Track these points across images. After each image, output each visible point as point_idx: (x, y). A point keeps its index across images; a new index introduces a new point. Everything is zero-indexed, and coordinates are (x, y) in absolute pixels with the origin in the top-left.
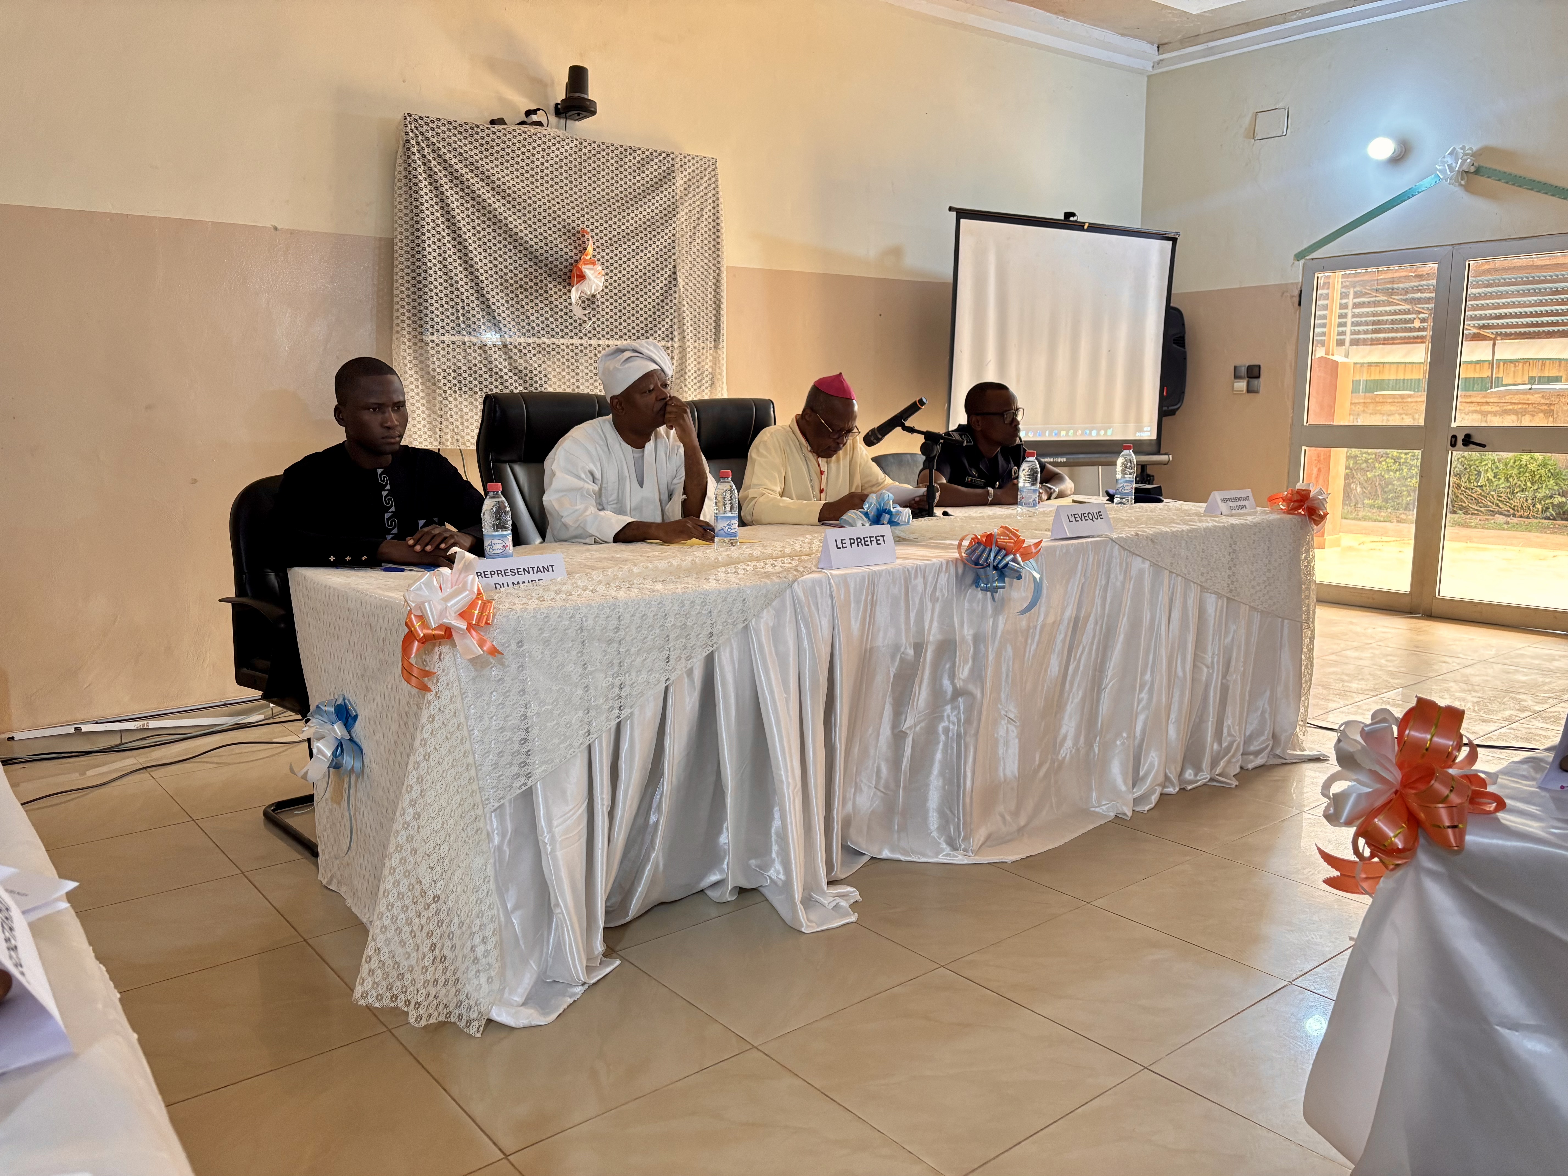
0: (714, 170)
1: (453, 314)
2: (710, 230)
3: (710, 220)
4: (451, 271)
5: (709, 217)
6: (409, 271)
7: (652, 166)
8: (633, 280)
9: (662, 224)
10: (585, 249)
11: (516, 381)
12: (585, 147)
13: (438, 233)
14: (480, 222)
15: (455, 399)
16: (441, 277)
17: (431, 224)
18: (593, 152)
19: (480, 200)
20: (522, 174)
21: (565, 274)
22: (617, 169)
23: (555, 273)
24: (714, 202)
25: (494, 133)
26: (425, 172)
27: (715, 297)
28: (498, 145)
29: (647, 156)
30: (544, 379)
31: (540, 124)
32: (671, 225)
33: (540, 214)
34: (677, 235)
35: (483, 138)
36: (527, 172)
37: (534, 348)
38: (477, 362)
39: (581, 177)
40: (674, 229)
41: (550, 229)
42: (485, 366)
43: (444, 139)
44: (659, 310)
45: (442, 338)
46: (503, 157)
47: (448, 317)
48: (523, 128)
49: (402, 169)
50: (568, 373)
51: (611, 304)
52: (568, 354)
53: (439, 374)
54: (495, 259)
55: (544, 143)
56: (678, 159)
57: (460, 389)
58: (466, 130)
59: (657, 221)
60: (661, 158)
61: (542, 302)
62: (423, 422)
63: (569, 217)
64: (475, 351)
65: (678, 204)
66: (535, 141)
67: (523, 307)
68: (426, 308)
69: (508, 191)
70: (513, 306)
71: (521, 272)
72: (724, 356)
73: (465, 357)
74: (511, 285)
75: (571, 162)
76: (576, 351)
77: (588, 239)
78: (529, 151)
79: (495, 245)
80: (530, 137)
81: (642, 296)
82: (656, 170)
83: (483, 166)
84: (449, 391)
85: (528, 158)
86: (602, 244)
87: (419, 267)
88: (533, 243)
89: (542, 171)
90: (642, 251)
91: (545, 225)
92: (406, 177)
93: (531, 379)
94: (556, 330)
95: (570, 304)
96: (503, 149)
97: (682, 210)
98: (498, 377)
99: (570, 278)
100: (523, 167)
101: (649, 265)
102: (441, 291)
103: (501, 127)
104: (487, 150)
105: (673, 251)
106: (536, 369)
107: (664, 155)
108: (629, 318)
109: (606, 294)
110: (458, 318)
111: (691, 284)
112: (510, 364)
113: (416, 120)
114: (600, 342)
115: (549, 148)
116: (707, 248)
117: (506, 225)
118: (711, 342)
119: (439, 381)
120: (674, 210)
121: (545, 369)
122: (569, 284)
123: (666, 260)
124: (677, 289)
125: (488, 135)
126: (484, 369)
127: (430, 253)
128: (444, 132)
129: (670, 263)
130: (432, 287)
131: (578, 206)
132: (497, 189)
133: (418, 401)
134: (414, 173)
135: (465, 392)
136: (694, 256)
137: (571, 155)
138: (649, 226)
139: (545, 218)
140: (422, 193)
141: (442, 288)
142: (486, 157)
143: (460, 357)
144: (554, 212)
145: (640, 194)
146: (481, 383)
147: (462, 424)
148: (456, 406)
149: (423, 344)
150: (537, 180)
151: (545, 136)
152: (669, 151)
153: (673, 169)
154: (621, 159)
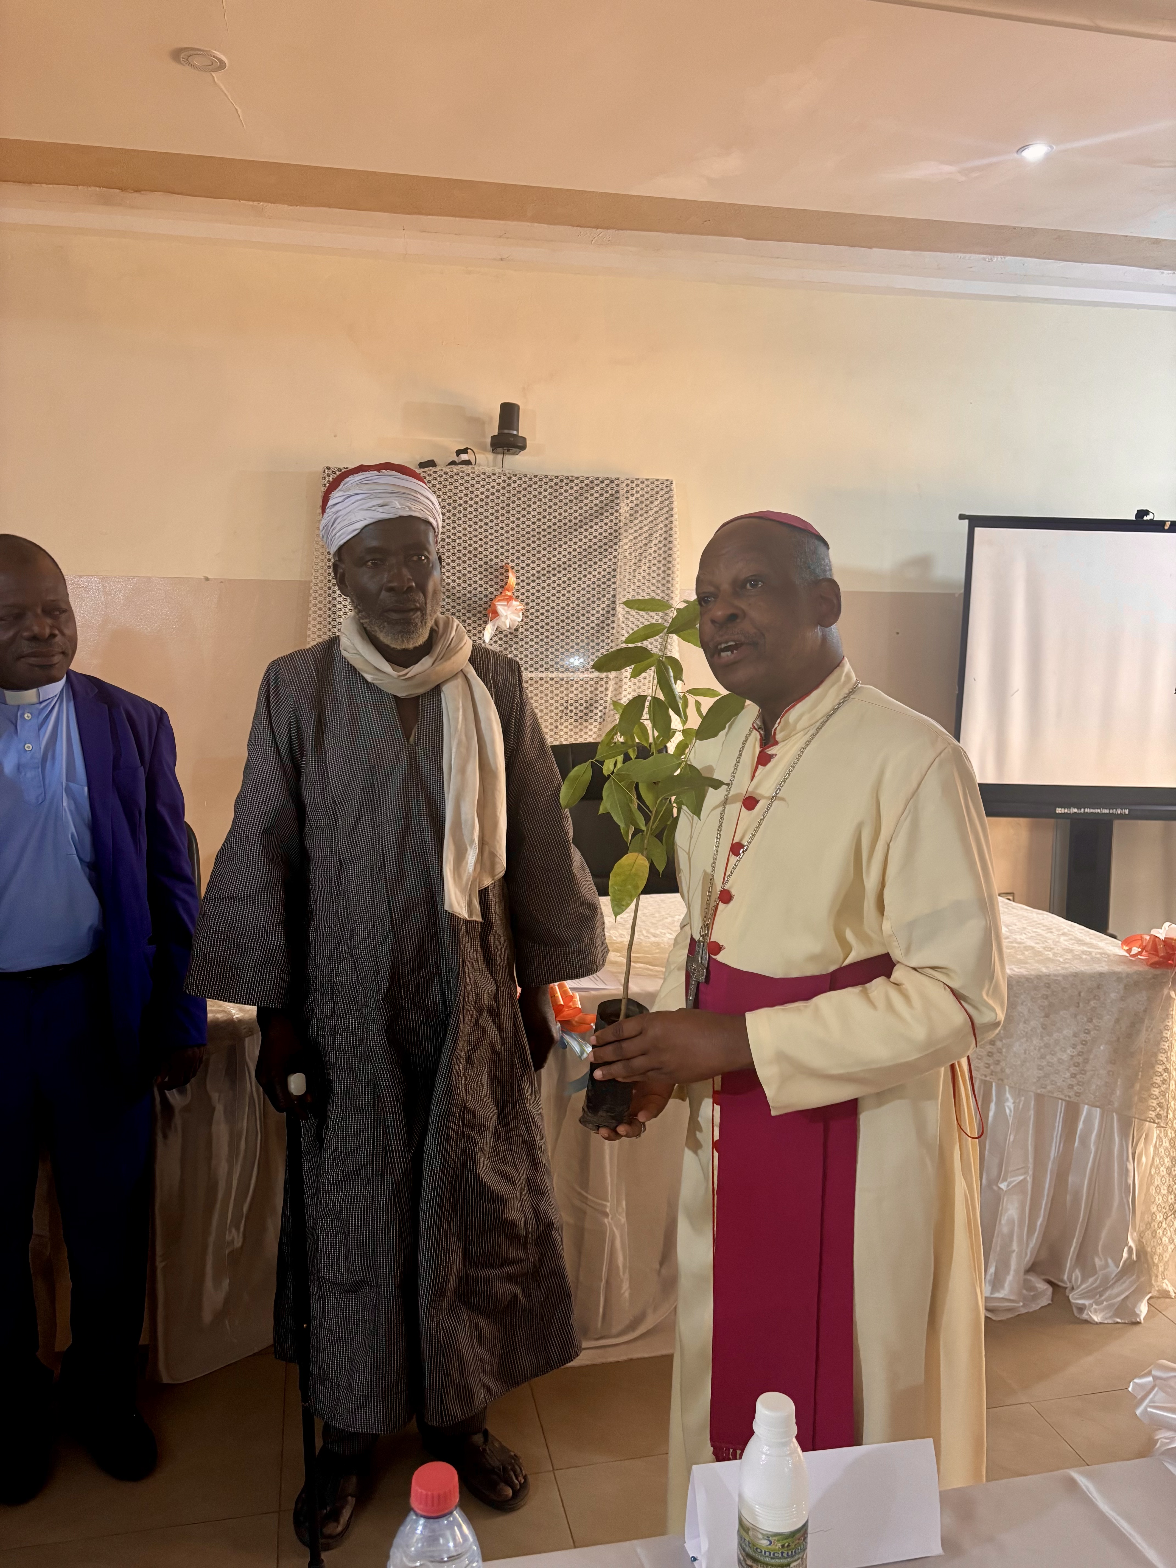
0: (667, 493)
5: (658, 542)
7: (592, 495)
9: (600, 554)
12: (515, 482)
18: (523, 486)
21: (479, 612)
22: (550, 500)
24: (666, 525)
29: (587, 485)
31: (469, 462)
32: (611, 553)
33: (459, 551)
34: (619, 564)
39: (508, 512)
40: (614, 557)
41: (470, 566)
44: (593, 641)
51: (536, 637)
55: (467, 482)
56: (625, 485)
59: (596, 550)
60: (603, 485)
63: (492, 553)
65: (622, 531)
66: (457, 481)
75: (498, 498)
80: (452, 477)
86: (527, 578)
90: (574, 582)
91: (464, 562)
97: (626, 537)
99: (489, 613)
101: (583, 596)
105: (613, 580)
107: (607, 482)
109: (531, 627)
115: (473, 486)
120: (616, 537)
123: (604, 589)
124: (615, 619)
129: (609, 593)
131: (503, 541)
136: (638, 584)
137: (498, 491)
138: (584, 557)
139: (465, 555)
144: (475, 549)
145: (576, 524)
150: (459, 519)
151: (468, 475)
152: (613, 477)
153: (617, 495)
154: (556, 491)
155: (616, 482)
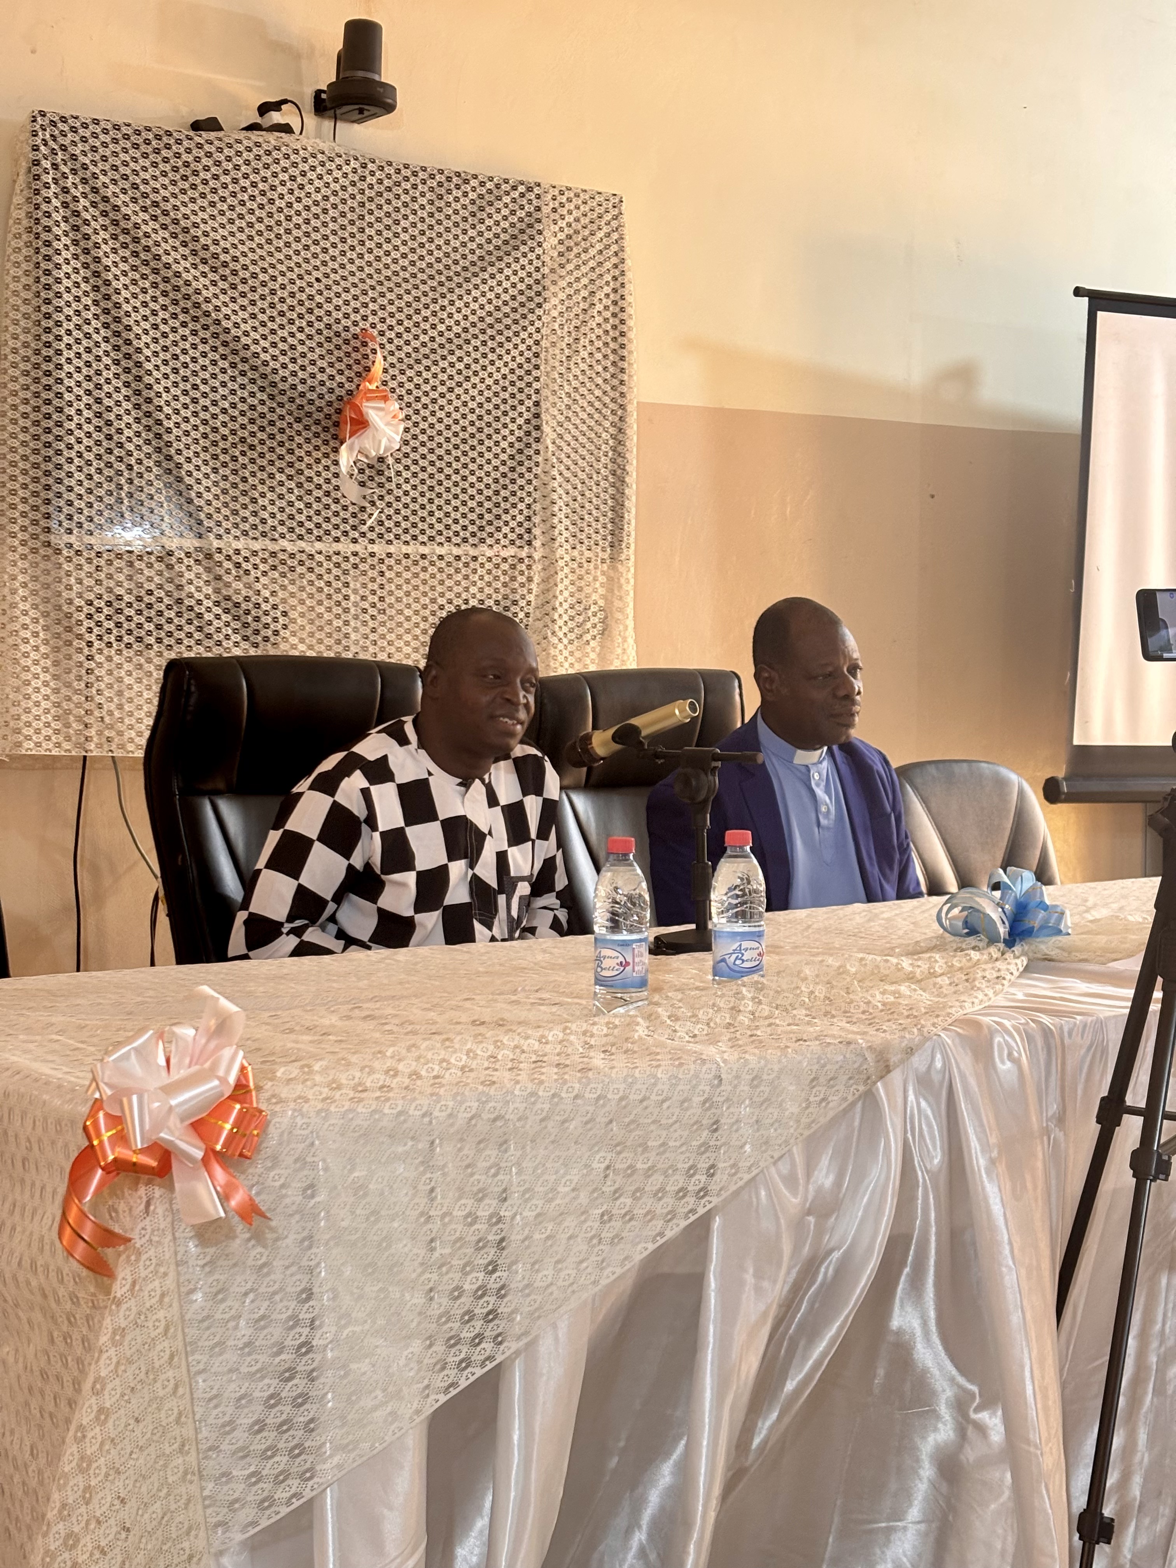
0: (615, 218)
1: (110, 493)
2: (606, 332)
3: (607, 314)
4: (109, 409)
5: (606, 308)
6: (29, 409)
7: (498, 211)
8: (456, 428)
9: (516, 322)
10: (368, 369)
11: (227, 624)
12: (372, 173)
13: (88, 336)
14: (167, 316)
15: (109, 659)
16: (89, 421)
17: (75, 319)
18: (387, 182)
19: (170, 274)
20: (250, 225)
21: (328, 417)
22: (431, 215)
23: (309, 415)
24: (615, 278)
25: (200, 146)
26: (66, 220)
27: (613, 461)
28: (206, 169)
29: (490, 192)
30: (282, 620)
31: (286, 129)
32: (532, 323)
33: (282, 300)
34: (543, 343)
35: (178, 156)
36: (260, 220)
37: (264, 560)
38: (152, 587)
39: (362, 230)
40: (538, 331)
41: (301, 330)
42: (169, 594)
43: (104, 159)
44: (505, 487)
45: (88, 539)
46: (214, 191)
47: (100, 499)
48: (255, 136)
49: (23, 215)
50: (329, 609)
51: (415, 475)
52: (329, 571)
53: (79, 609)
54: (195, 387)
55: (295, 165)
56: (550, 197)
57: (119, 639)
58: (147, 142)
59: (506, 315)
60: (515, 194)
61: (281, 470)
62: (44, 704)
63: (338, 308)
64: (150, 566)
65: (547, 282)
66: (277, 161)
67: (244, 480)
68: (59, 481)
69: (223, 257)
70: (225, 478)
71: (243, 413)
72: (630, 575)
73: (130, 578)
74: (224, 438)
75: (344, 201)
76: (344, 565)
77: (374, 352)
78: (265, 180)
79: (194, 360)
80: (268, 153)
81: (473, 460)
82: (505, 218)
83: (176, 208)
84: (97, 644)
85: (263, 193)
86: (401, 361)
87: (48, 402)
88: (268, 358)
89: (289, 218)
90: (476, 373)
91: (291, 322)
92: (29, 230)
93: (257, 619)
94: (309, 525)
95: (336, 475)
96: (216, 177)
97: (555, 295)
98: (192, 615)
99: (336, 424)
100: (251, 212)
101: (489, 400)
102: (89, 449)
103: (212, 135)
104: (185, 178)
105: (535, 373)
106: (266, 600)
107: (521, 189)
108: (448, 502)
109: (407, 455)
110: (120, 501)
111: (568, 437)
112: (217, 591)
113: (53, 123)
114: (392, 549)
115: (303, 174)
116: (600, 369)
117: (217, 322)
118: (604, 550)
119: (79, 623)
120: (538, 294)
121: (284, 601)
122: (335, 437)
123: (521, 390)
124: (540, 447)
125: (189, 151)
126: (166, 600)
127: (70, 375)
128: (105, 145)
129: (529, 397)
130: (72, 440)
131: (355, 285)
132: (202, 253)
133: (36, 663)
134: (45, 221)
135: (129, 646)
136: (575, 383)
137: (344, 188)
138: (491, 326)
139: (292, 308)
140: (60, 260)
141: (91, 443)
142: (184, 191)
143: (121, 577)
144: (311, 298)
145: (473, 264)
146: (159, 627)
147: (120, 707)
148: (110, 673)
149: (50, 551)
150: (278, 237)
151: (295, 151)
152: (532, 180)
153: (538, 215)
154: (440, 197)
155: (536, 190)
